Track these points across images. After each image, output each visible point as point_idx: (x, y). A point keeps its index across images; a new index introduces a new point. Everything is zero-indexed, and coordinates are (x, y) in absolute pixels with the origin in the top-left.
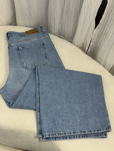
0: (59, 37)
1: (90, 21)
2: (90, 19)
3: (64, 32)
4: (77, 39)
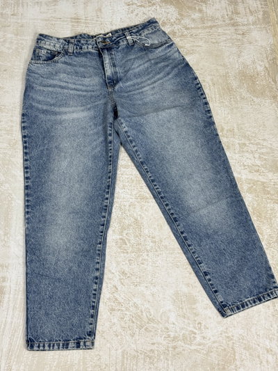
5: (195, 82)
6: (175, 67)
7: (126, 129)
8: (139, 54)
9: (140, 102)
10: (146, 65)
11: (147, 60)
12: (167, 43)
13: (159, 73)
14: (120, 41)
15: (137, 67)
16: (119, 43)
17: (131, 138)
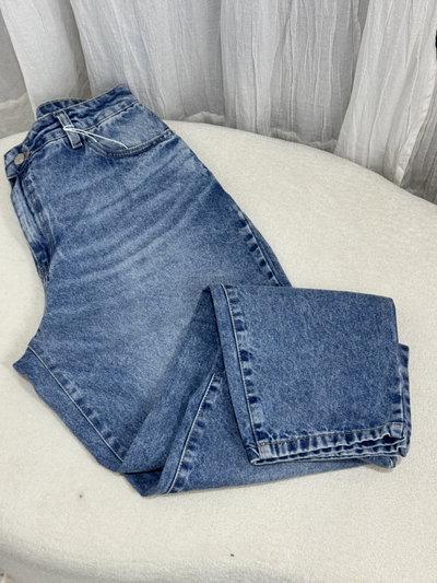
0: (276, 136)
1: (411, 49)
2: (412, 42)
3: (295, 114)
4: (356, 133)
5: (242, 233)
6: (191, 200)
7: (79, 393)
8: (99, 177)
9: (112, 301)
10: (119, 206)
11: (119, 193)
12: (162, 139)
13: (152, 223)
14: (48, 136)
15: (98, 212)
16: (44, 141)
17: (96, 414)
